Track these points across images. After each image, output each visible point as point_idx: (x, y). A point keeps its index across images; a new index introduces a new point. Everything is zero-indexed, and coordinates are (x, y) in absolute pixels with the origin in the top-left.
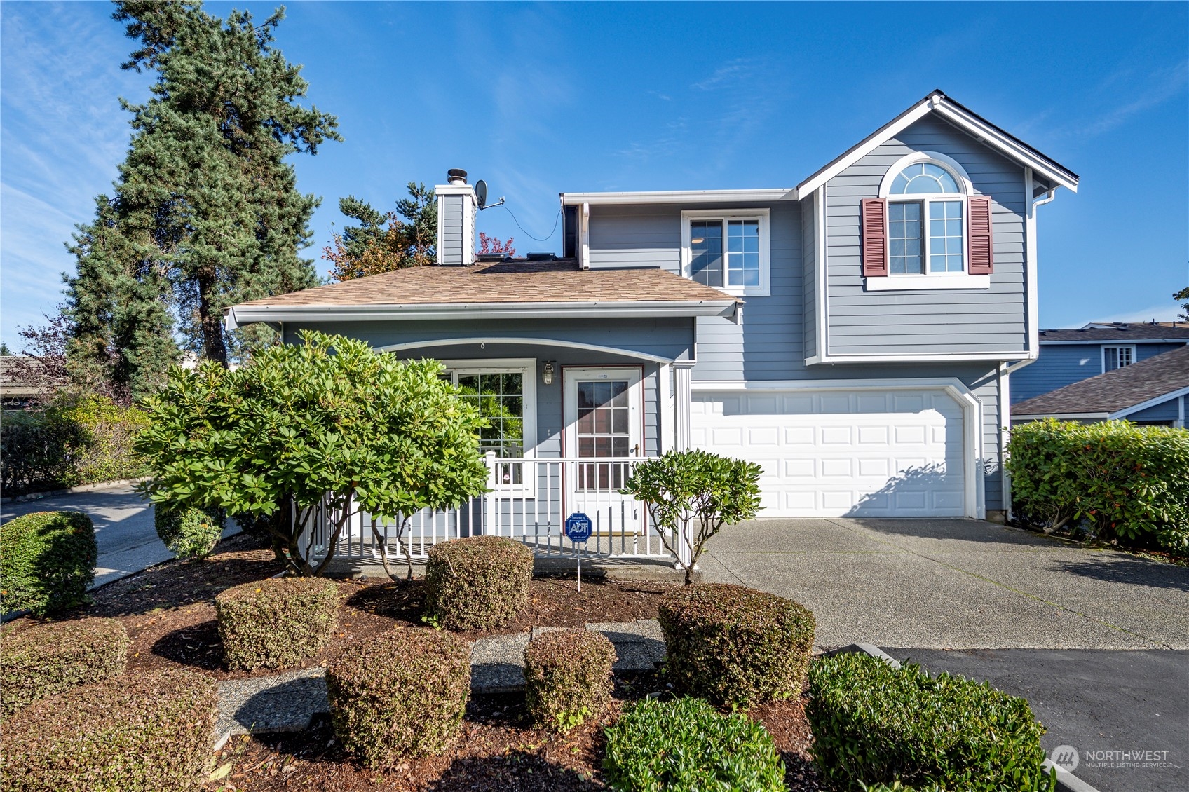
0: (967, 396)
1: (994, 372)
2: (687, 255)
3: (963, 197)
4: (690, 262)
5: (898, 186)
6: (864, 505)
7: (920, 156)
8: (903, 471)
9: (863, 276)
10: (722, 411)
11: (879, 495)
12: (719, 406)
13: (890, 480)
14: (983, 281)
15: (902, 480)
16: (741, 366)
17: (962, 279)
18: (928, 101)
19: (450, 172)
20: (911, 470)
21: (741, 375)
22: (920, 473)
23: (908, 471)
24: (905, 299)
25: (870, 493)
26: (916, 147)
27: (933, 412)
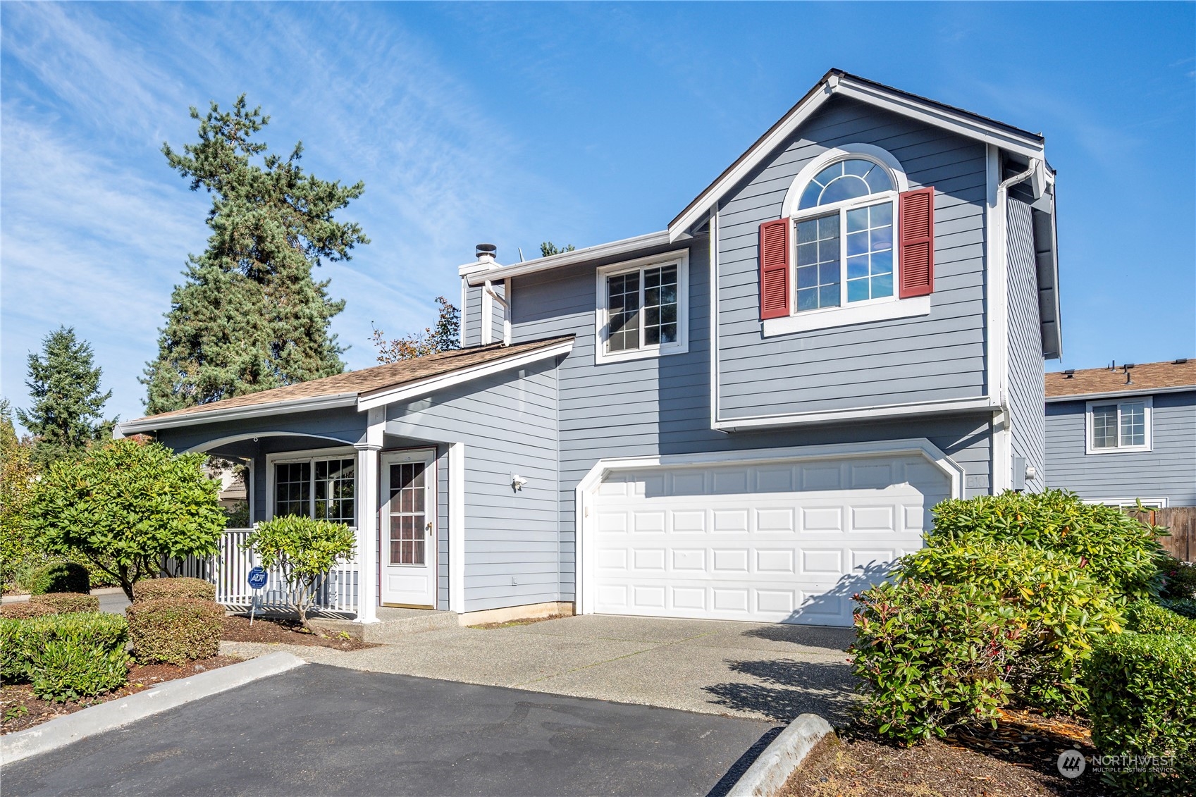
0: (942, 463)
1: (986, 427)
2: (603, 317)
3: (893, 196)
4: (605, 324)
5: (809, 198)
6: (808, 610)
7: (836, 153)
8: (861, 567)
9: (761, 320)
10: (644, 491)
11: (828, 597)
12: (641, 486)
13: (843, 578)
14: (921, 305)
15: (859, 579)
16: (656, 439)
17: (892, 306)
18: (824, 86)
19: (480, 247)
20: (873, 565)
21: (656, 448)
22: (884, 570)
23: (868, 567)
24: (813, 343)
25: (816, 595)
26: (828, 143)
27: (905, 487)
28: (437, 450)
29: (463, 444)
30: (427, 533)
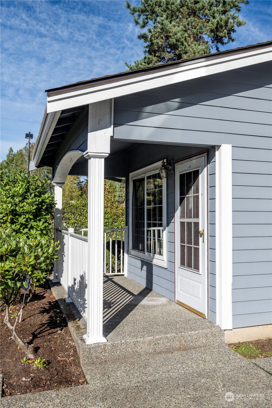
28: (207, 155)
29: (231, 145)
30: (201, 239)
